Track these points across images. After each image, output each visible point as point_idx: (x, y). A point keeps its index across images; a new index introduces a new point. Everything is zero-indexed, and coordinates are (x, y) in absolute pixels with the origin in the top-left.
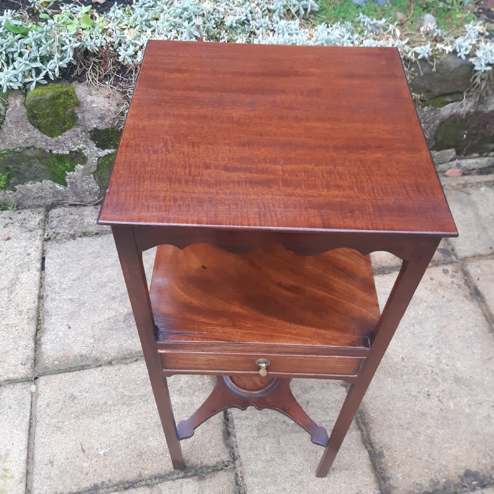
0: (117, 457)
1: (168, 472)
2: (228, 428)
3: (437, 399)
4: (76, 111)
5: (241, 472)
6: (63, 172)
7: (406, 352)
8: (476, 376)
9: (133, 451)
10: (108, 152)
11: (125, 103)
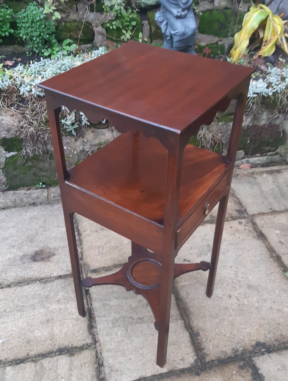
0: (12, 344)
1: (48, 352)
2: (92, 323)
3: (236, 299)
5: (100, 350)
8: (262, 284)
9: (24, 340)
10: (12, 154)
11: (24, 120)
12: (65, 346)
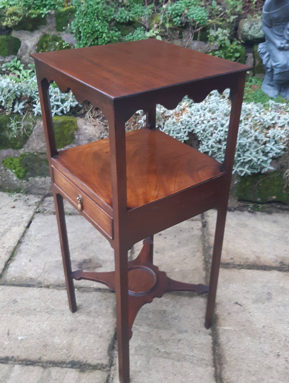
0: (29, 343)
1: (60, 361)
2: (114, 344)
3: (284, 359)
4: (75, 133)
7: (268, 323)
9: (42, 343)
11: (106, 132)
12: (79, 361)
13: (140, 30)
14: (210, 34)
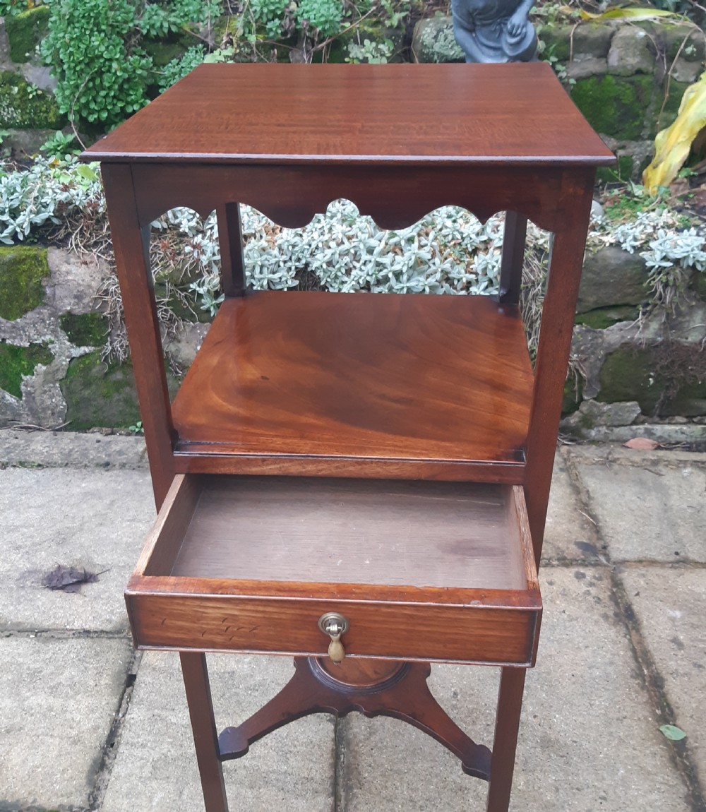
2: (106, 758)
4: (44, 284)
6: (18, 374)
7: (465, 685)
8: (584, 743)
10: (84, 351)
11: (113, 277)
12: (18, 801)
13: (194, 52)
14: (351, 56)
